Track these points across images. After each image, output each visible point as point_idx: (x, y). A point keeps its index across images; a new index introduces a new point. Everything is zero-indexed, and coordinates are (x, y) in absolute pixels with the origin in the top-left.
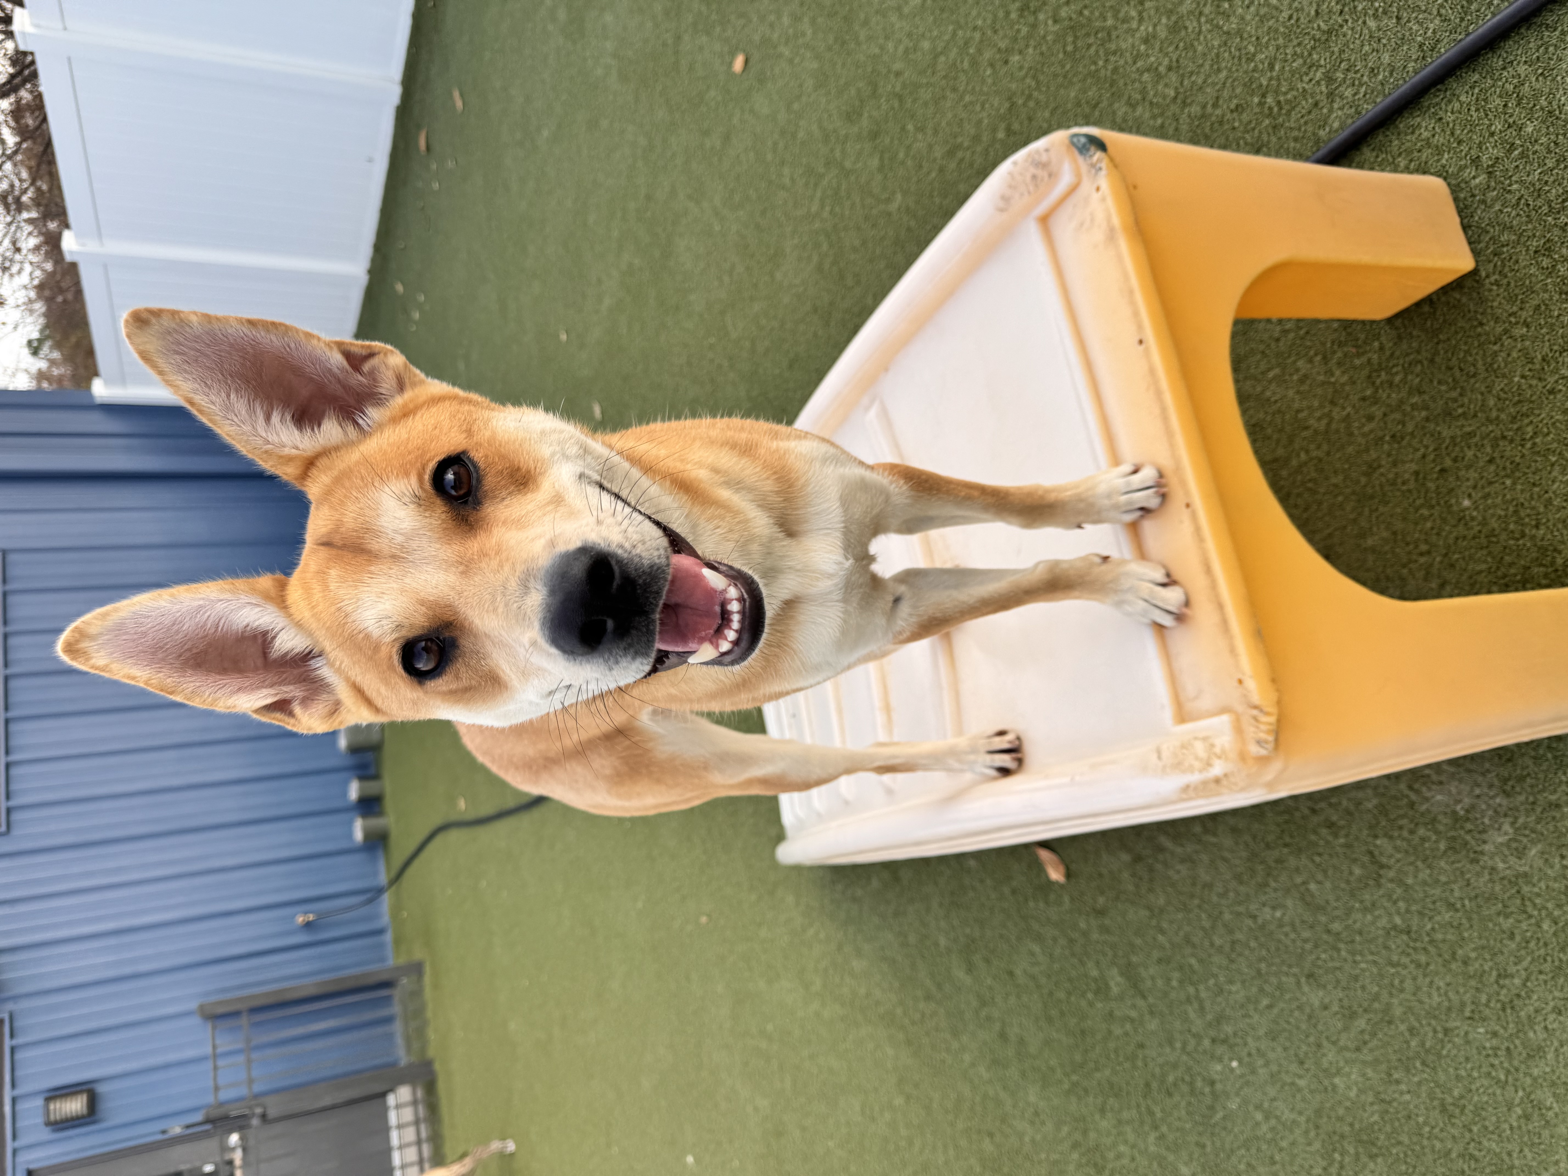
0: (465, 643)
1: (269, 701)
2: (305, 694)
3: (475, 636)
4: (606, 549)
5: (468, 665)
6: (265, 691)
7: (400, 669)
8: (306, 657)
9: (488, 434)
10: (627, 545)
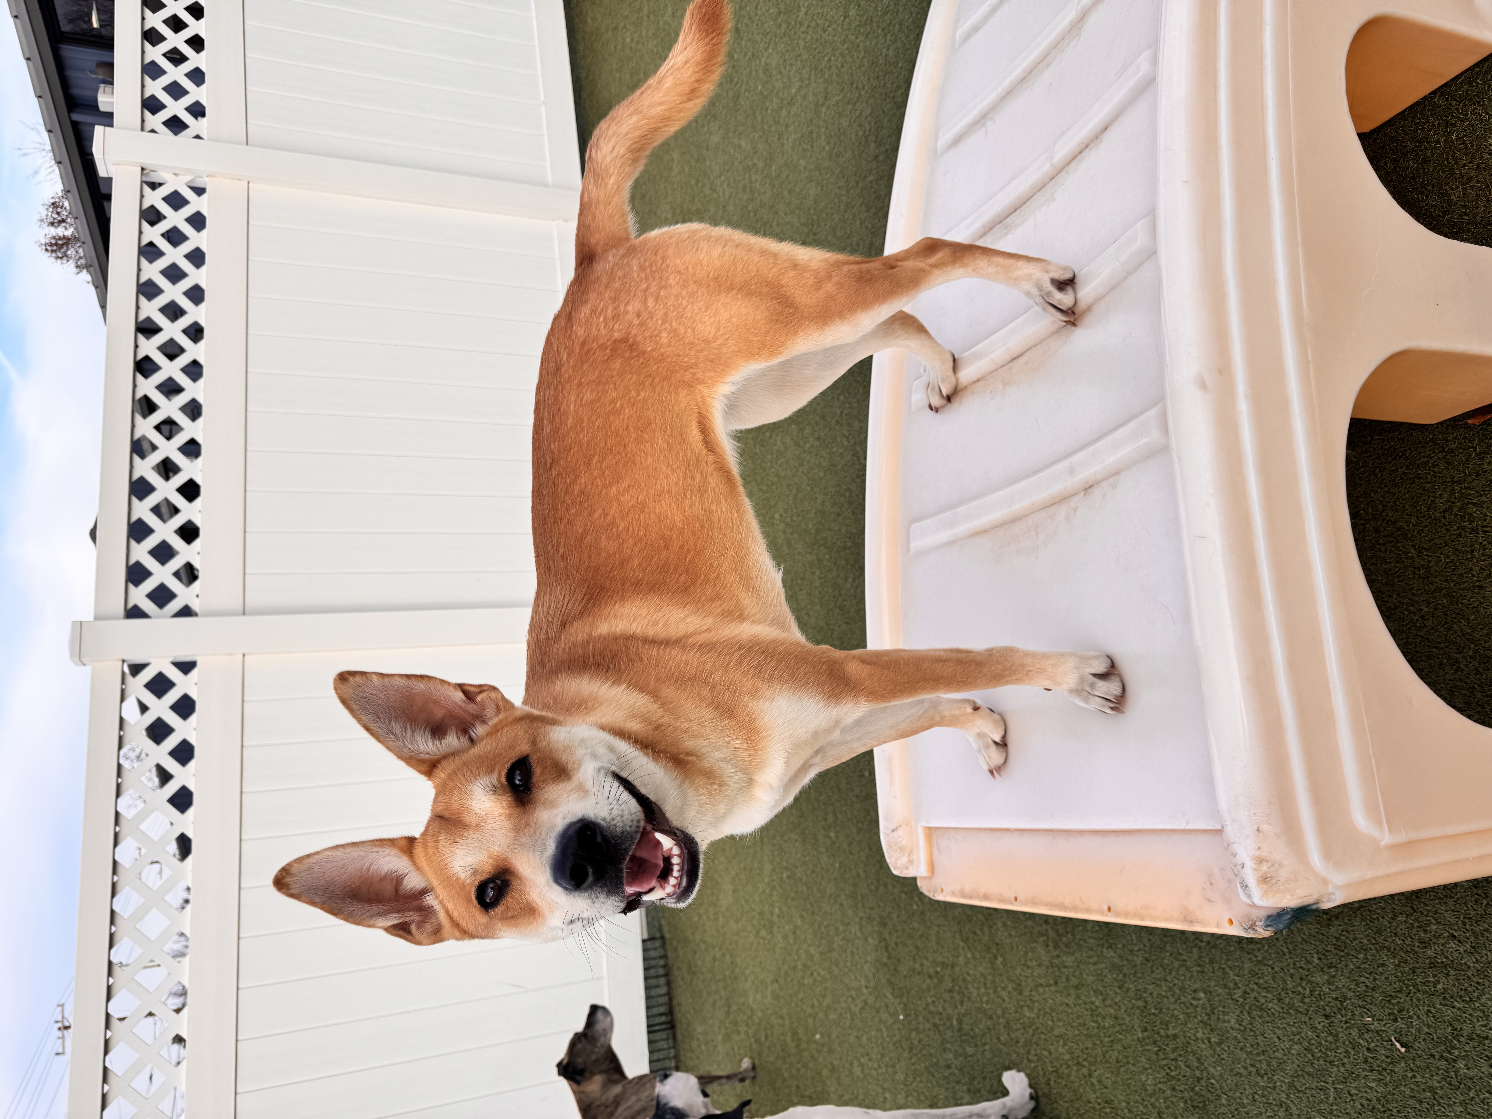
0: (515, 883)
1: (396, 922)
2: (420, 918)
3: (520, 879)
4: (594, 819)
5: (512, 898)
6: (394, 915)
7: (475, 901)
8: (424, 892)
9: (545, 744)
10: (608, 819)
